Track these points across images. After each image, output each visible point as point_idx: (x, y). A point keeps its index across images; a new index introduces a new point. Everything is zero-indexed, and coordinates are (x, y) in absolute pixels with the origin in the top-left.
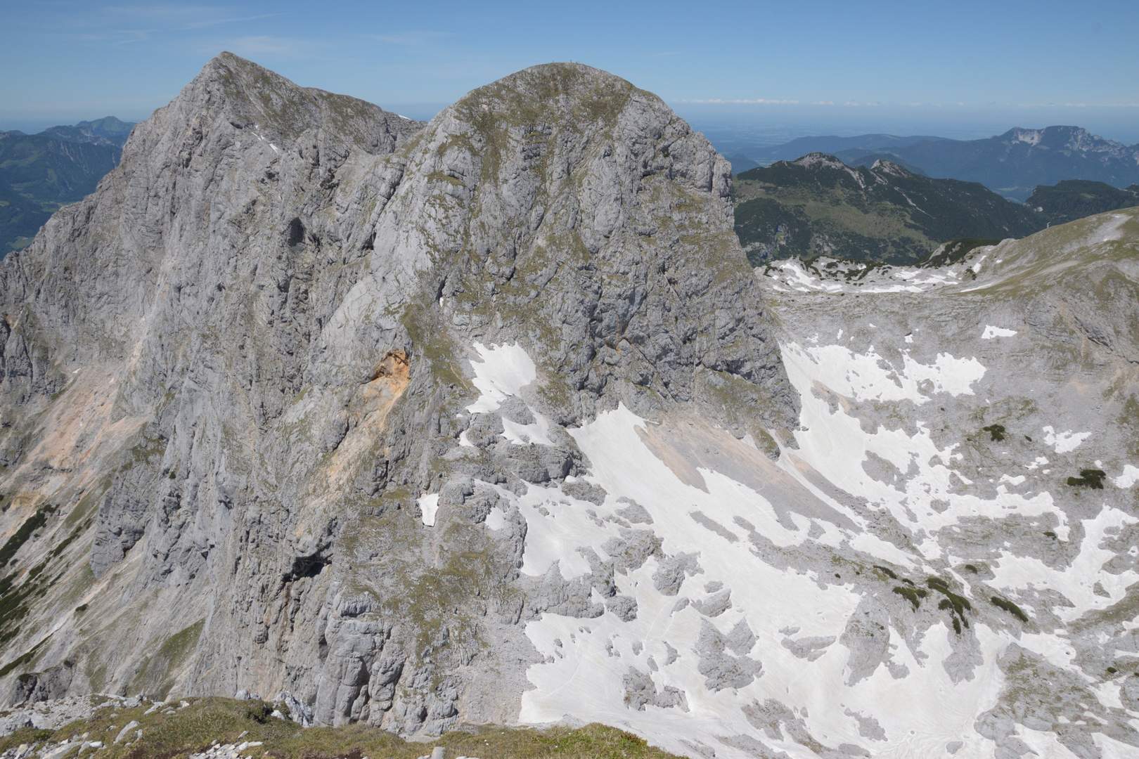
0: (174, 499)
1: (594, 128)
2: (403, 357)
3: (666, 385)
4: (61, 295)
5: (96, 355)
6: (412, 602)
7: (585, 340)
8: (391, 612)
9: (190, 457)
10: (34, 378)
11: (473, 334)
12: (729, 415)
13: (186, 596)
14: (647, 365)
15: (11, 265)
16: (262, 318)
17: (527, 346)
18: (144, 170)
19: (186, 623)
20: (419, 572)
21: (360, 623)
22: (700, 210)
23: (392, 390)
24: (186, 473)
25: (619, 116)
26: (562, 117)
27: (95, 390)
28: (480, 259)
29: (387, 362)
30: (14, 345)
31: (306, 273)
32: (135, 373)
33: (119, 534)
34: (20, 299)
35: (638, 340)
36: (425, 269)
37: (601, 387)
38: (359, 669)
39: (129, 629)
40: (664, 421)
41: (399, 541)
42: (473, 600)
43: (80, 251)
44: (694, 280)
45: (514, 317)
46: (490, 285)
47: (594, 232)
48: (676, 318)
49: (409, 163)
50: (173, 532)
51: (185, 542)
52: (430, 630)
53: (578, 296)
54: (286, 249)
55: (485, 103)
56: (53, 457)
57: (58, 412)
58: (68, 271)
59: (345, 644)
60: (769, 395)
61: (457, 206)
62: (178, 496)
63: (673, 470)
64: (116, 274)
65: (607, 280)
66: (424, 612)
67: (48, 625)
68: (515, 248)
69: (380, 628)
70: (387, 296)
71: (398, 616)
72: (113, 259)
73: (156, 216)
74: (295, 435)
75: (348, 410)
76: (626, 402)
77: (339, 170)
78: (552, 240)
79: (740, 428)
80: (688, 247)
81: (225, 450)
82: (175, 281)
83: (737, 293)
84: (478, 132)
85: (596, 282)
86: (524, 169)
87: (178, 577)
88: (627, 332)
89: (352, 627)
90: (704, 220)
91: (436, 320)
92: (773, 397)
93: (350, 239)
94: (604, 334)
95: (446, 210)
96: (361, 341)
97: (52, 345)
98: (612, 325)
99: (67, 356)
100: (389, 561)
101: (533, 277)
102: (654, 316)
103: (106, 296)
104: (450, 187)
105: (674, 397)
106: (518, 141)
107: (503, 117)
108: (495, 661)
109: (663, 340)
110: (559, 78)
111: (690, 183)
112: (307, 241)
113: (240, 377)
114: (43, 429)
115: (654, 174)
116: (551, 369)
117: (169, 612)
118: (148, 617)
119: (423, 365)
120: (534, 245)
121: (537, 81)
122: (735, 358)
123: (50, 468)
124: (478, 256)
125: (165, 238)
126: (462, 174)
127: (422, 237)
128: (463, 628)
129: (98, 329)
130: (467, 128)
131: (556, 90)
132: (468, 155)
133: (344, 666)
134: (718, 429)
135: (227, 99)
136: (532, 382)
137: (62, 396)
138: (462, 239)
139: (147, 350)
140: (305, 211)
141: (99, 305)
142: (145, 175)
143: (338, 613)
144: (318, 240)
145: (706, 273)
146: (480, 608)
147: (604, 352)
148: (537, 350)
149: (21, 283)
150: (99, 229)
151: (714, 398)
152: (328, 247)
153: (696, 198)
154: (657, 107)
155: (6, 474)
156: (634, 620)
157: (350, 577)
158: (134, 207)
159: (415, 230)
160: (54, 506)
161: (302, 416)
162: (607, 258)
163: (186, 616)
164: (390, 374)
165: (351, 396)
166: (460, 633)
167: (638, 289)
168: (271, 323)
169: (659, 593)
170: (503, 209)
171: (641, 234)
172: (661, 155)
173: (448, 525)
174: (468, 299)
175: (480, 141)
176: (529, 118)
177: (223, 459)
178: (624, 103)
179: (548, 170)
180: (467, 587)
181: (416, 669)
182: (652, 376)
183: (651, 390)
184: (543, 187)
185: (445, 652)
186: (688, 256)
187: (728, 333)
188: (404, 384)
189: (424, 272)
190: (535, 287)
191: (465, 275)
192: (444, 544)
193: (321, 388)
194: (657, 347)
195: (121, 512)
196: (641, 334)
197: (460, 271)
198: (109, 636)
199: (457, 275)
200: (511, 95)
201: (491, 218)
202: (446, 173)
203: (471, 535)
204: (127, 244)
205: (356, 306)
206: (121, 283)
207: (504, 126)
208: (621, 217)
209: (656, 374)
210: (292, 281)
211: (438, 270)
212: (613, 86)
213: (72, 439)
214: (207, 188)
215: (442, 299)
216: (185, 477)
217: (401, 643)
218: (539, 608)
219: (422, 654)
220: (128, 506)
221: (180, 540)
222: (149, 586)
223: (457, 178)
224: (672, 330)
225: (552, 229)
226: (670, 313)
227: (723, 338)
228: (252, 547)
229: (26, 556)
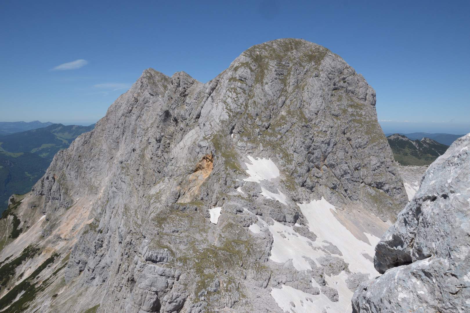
0: (100, 242)
1: (310, 65)
2: (210, 158)
3: (346, 191)
4: (76, 167)
5: (86, 193)
6: (197, 261)
7: (305, 162)
8: (181, 264)
9: (109, 223)
10: (61, 201)
11: (247, 152)
12: (378, 209)
13: (99, 291)
14: (336, 179)
15: (60, 155)
16: (148, 156)
17: (275, 161)
18: (114, 117)
19: (97, 304)
20: (204, 246)
21: (159, 268)
22: (361, 109)
23: (203, 176)
24: (107, 230)
25: (322, 61)
26: (294, 59)
27: (84, 207)
28: (253, 118)
29: (202, 162)
30: (55, 187)
31: (170, 136)
32: (100, 199)
33: (78, 263)
34: (61, 169)
35: (332, 166)
36: (224, 119)
37: (312, 187)
38: (155, 300)
39: (71, 306)
40: (345, 209)
41: (193, 227)
42: (237, 268)
43: (86, 150)
44: (360, 140)
45: (269, 147)
46: (257, 130)
47: (310, 111)
48: (351, 157)
49: (220, 80)
50: (98, 258)
51: (102, 264)
52: (207, 279)
53: (302, 139)
54: (162, 123)
55: (258, 51)
56: (62, 233)
57: (67, 215)
58: (80, 157)
59: (146, 281)
60: (398, 203)
61: (242, 93)
62: (102, 241)
63: (351, 232)
64: (99, 159)
65: (317, 134)
66: (204, 269)
67: (41, 305)
68: (270, 115)
69: (173, 274)
70: (205, 132)
71: (186, 267)
72: (98, 153)
73: (117, 135)
74: (153, 200)
75: (181, 186)
76: (326, 197)
77: (189, 89)
78: (289, 112)
79: (385, 217)
80: (356, 124)
81: (124, 217)
82: (120, 159)
83: (381, 149)
84: (254, 62)
85: (311, 134)
86: (276, 79)
87: (97, 281)
88: (326, 161)
89: (153, 269)
90: (364, 113)
91: (229, 143)
92: (400, 204)
93: (191, 115)
94: (314, 161)
95: (237, 94)
96: (190, 153)
97: (70, 187)
98: (319, 157)
99: (75, 192)
100: (185, 236)
101: (279, 128)
102: (340, 154)
103: (93, 168)
104: (239, 84)
105: (350, 197)
106: (273, 67)
107: (266, 57)
108: (250, 308)
109: (345, 167)
110: (293, 44)
111: (356, 97)
112: (172, 121)
113: (135, 184)
114: (61, 221)
115: (339, 89)
116: (287, 173)
117: (90, 298)
118: (81, 300)
119: (220, 160)
120: (280, 115)
121: (283, 44)
122: (381, 181)
123: (61, 238)
124: (252, 117)
125: (119, 144)
126: (246, 79)
127: (224, 105)
128: (229, 282)
129: (88, 182)
130: (248, 60)
131: (292, 48)
132: (249, 71)
133: (144, 296)
134: (373, 216)
135: (149, 85)
136: (277, 177)
137: (70, 209)
138: (244, 108)
139: (106, 189)
140: (172, 107)
141: (90, 172)
142: (115, 119)
143: (144, 259)
144: (177, 121)
145: (366, 138)
146: (242, 274)
147: (314, 170)
148: (280, 163)
149: (62, 162)
150: (94, 141)
151: (370, 200)
152: (181, 122)
153: (359, 104)
154: (340, 60)
155: (43, 240)
156: (338, 302)
157: (157, 239)
158: (109, 132)
159: (221, 102)
160: (58, 254)
161: (158, 191)
162: (317, 124)
163: (97, 300)
164: (204, 168)
165: (183, 180)
166: (227, 285)
167: (332, 140)
168: (151, 158)
169: (350, 290)
170: (265, 96)
171: (333, 115)
172: (342, 82)
173: (226, 223)
174: (246, 136)
175: (255, 66)
176: (279, 58)
177: (123, 221)
178: (324, 56)
179: (288, 81)
180: (234, 260)
181: (193, 303)
182: (339, 185)
183: (338, 193)
184: (285, 88)
185: (216, 296)
186: (356, 128)
187: (377, 168)
188: (210, 172)
189: (225, 121)
190: (280, 134)
191: (245, 125)
192: (221, 234)
193: (169, 178)
194: (341, 170)
195: (81, 253)
196: (333, 163)
197: (243, 122)
198: (62, 308)
199: (241, 124)
200: (270, 49)
201: (259, 100)
202: (238, 78)
203: (239, 230)
204: (105, 147)
205: (190, 139)
206: (100, 163)
207: (267, 60)
208: (323, 105)
209: (341, 185)
210: (163, 138)
211: (231, 120)
212: (319, 49)
213: (71, 226)
214: (137, 120)
215: (232, 135)
216: (106, 232)
217: (186, 285)
218: (280, 281)
219: (199, 294)
220: (84, 251)
221: (100, 263)
222: (84, 285)
223: (243, 81)
224: (349, 163)
225: (289, 107)
226: (348, 154)
227: (374, 171)
228: (126, 257)
229: (44, 275)
